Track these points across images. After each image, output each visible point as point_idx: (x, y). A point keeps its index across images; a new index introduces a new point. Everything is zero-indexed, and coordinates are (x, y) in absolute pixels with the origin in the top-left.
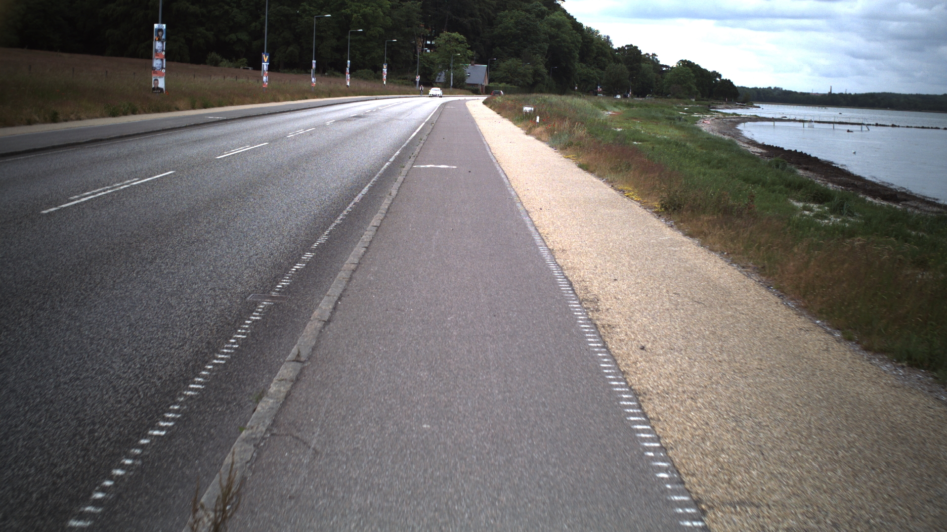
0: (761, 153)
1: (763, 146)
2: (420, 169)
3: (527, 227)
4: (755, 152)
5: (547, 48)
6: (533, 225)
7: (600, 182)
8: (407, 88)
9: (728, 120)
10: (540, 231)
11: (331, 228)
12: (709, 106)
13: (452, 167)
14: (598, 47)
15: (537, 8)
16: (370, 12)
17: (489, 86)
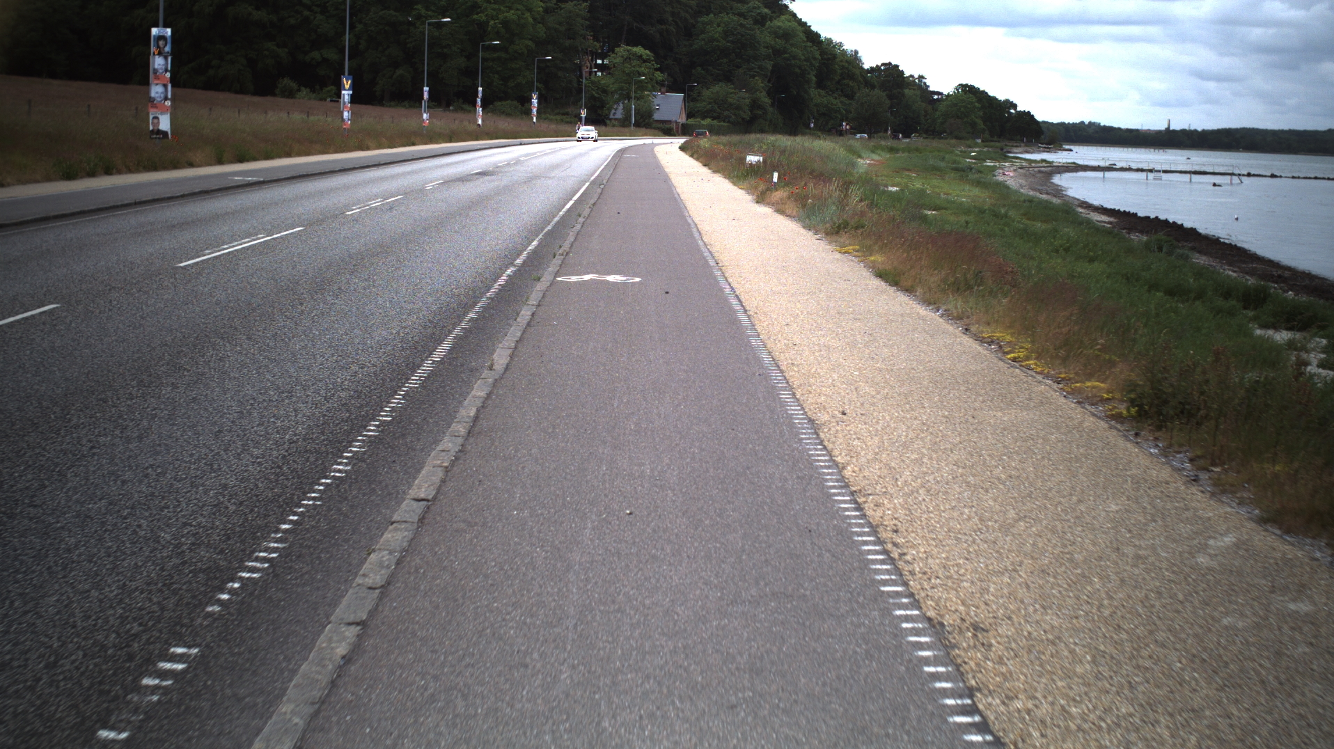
2: (569, 284)
5: (770, 68)
9: (1037, 169)
12: (1004, 149)
13: (631, 279)
14: (843, 66)
15: (754, 10)
16: (515, 17)
17: (687, 124)
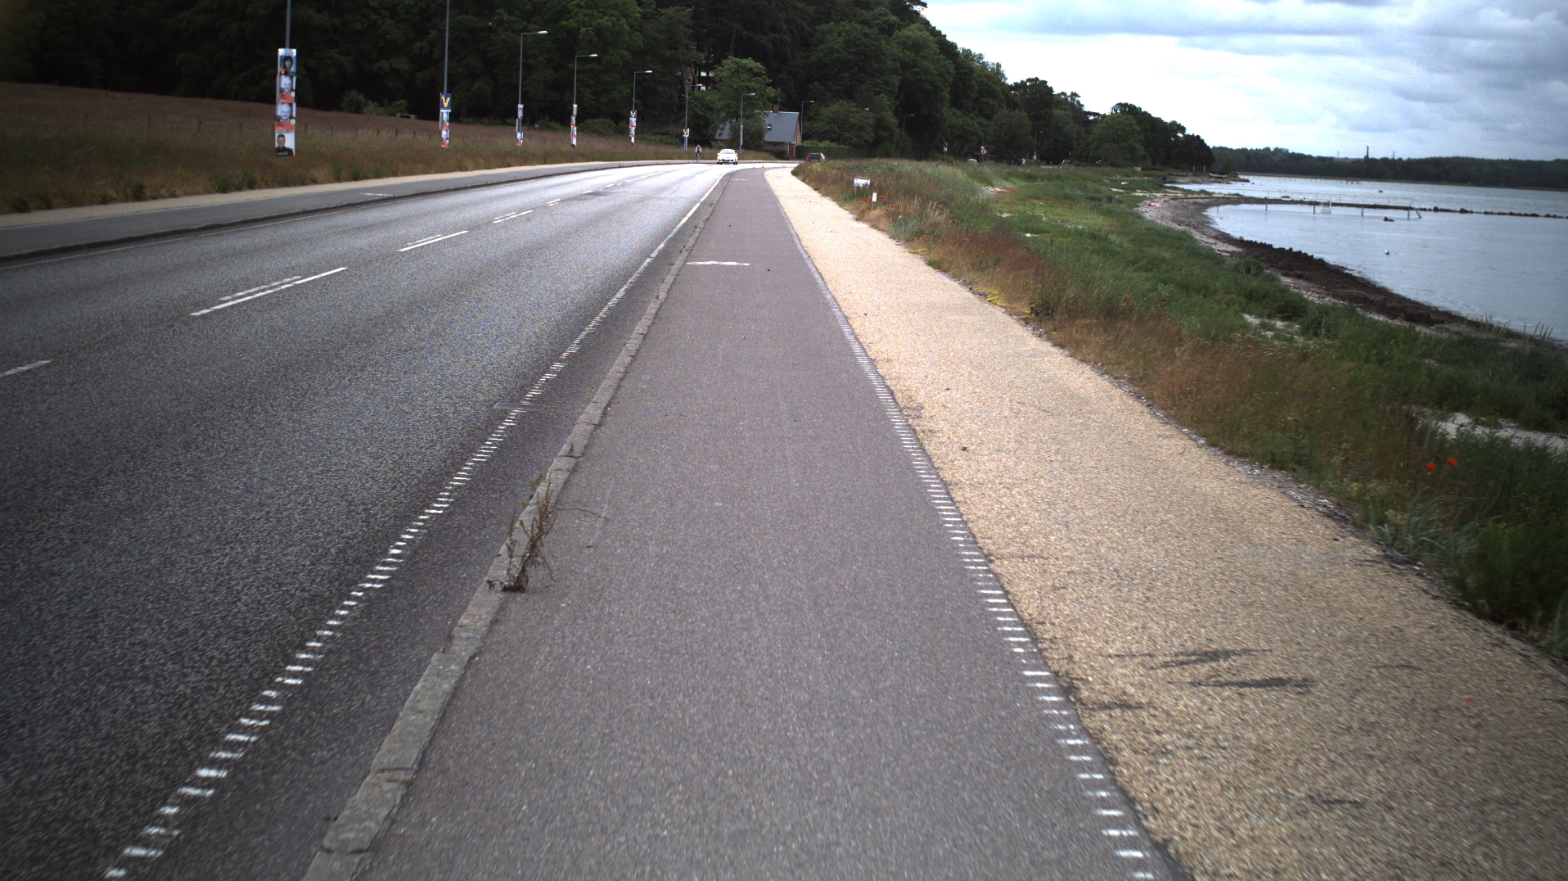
0: (1232, 253)
1: (1240, 242)
2: (697, 266)
3: (844, 336)
4: (1224, 251)
5: (898, 84)
6: (853, 332)
7: (954, 284)
8: (670, 150)
9: (1191, 201)
10: (861, 340)
11: (582, 336)
12: (1164, 179)
13: (742, 264)
14: (982, 82)
15: (881, 18)
16: (610, 24)
17: (802, 147)
